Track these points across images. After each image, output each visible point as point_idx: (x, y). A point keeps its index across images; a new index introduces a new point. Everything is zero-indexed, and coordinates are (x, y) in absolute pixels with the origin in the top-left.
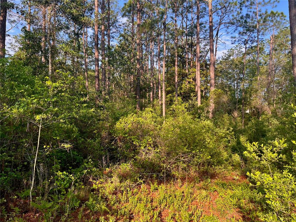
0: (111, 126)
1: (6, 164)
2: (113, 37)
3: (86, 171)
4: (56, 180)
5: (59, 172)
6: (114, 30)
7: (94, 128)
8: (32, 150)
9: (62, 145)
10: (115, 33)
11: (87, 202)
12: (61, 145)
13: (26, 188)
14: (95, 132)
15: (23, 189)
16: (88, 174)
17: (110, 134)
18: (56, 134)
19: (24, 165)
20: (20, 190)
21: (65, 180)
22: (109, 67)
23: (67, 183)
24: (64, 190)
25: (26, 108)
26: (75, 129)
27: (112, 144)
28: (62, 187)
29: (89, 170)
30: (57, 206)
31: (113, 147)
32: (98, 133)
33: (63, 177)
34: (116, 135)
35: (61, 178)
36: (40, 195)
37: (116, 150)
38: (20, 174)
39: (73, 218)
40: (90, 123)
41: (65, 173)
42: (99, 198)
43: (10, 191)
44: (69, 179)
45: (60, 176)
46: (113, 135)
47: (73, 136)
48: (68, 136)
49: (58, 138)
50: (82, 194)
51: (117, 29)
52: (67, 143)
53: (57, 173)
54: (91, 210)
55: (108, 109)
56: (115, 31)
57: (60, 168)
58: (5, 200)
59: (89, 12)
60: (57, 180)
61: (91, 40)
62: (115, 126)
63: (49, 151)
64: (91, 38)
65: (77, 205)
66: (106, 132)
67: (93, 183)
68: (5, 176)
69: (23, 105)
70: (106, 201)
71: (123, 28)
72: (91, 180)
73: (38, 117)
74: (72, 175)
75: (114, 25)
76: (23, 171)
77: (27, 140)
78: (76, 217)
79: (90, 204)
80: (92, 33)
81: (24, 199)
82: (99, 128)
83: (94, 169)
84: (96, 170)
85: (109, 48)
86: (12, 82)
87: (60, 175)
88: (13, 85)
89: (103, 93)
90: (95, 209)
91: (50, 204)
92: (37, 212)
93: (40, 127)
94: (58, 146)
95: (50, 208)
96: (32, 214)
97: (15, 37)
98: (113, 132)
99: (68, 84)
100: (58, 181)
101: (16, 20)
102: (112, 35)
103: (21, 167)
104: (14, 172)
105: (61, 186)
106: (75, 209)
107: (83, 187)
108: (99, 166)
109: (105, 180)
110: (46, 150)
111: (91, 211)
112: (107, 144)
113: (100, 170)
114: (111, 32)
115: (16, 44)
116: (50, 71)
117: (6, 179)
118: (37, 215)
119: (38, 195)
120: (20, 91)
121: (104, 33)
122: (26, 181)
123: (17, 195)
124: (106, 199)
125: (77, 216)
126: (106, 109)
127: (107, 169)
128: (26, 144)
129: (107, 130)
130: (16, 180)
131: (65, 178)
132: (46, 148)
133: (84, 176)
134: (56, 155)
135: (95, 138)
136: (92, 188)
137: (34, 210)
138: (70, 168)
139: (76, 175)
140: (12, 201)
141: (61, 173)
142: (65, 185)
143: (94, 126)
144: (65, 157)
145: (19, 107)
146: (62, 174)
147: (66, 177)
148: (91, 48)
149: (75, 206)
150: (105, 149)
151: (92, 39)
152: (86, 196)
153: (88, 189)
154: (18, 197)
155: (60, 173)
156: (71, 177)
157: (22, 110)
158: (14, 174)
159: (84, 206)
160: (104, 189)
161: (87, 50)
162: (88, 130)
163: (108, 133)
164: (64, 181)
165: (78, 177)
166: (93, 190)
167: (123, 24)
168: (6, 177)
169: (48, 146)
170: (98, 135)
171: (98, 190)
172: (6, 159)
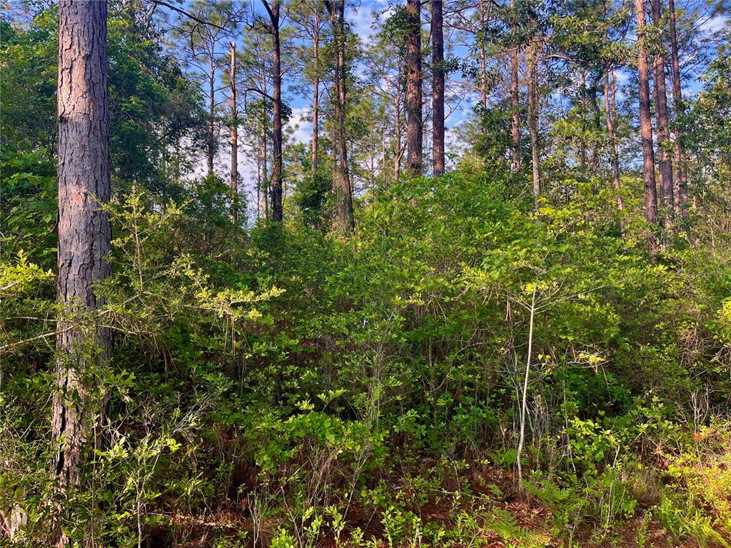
0: (708, 311)
1: (466, 388)
2: (688, 77)
3: (646, 426)
4: (571, 438)
5: (577, 419)
6: (687, 58)
7: (656, 316)
8: (514, 362)
9: (581, 356)
10: (691, 64)
11: (655, 506)
12: (577, 354)
13: (506, 446)
14: (660, 326)
15: (501, 446)
16: (649, 434)
17: (704, 334)
18: (566, 328)
19: (499, 396)
20: (493, 448)
21: (593, 441)
22: (682, 156)
23: (599, 450)
24: (592, 466)
25: (504, 269)
26: (614, 317)
27: (712, 360)
28: (586, 457)
29: (654, 426)
30: (582, 502)
31: (718, 370)
32: (668, 330)
33: (588, 434)
34: (726, 336)
35: (582, 435)
36: (539, 466)
37: (726, 379)
38: (492, 411)
39: (623, 539)
40: (644, 303)
41: (590, 423)
42: (690, 504)
43: (474, 447)
44: (603, 439)
45: (580, 429)
46: (715, 337)
47: (608, 335)
48: (593, 334)
49: (570, 338)
50: (640, 483)
51: (696, 53)
52: (592, 351)
53: (572, 421)
54: (668, 529)
55: (692, 266)
56: (691, 58)
57: (578, 411)
58: (467, 465)
59: (618, 31)
60: (573, 437)
61: (626, 98)
62: (718, 312)
63: (550, 367)
64: (624, 92)
65: (630, 507)
66: (691, 329)
67: (663, 460)
68: (464, 414)
69: (497, 262)
70: (708, 515)
71: (715, 46)
72: (660, 452)
73: (530, 288)
74: (608, 432)
75: (689, 43)
76: (499, 407)
77: (504, 339)
78: (629, 539)
79: (665, 515)
80: (627, 79)
81: (504, 469)
82: (670, 317)
83: (667, 424)
84: (670, 427)
85: (681, 106)
86: (469, 219)
87: (580, 426)
88: (470, 223)
89: (668, 225)
90: (681, 529)
91: (565, 494)
92: (533, 505)
93: (532, 311)
94: (570, 358)
95: (563, 502)
96: (524, 508)
97: (456, 129)
98: (714, 330)
99: (591, 209)
100: (576, 442)
101: (458, 94)
102: (684, 71)
103: (495, 398)
104: (481, 407)
105: (583, 455)
106: (624, 518)
107: (640, 466)
108: (680, 417)
109: (700, 456)
110: (543, 364)
111: (669, 532)
112: (696, 361)
113: (685, 429)
114: (681, 64)
115: (459, 144)
116: (536, 187)
117: (467, 420)
118: (536, 512)
119: (533, 466)
120: (485, 235)
121: (663, 71)
122: (505, 430)
123: (489, 459)
124: (708, 508)
125: (631, 537)
126: (686, 266)
127: (704, 428)
128: (502, 349)
129: (695, 322)
130: (483, 425)
131: (593, 436)
132: (543, 360)
133: (641, 439)
134: (566, 378)
135: (660, 344)
136: (663, 473)
137: (528, 498)
138: (602, 413)
139: (619, 434)
140: (479, 468)
141: (582, 423)
142: (594, 453)
143: (655, 312)
144: (585, 387)
145: (490, 267)
146: (584, 426)
147: (595, 435)
148: (627, 117)
149: (623, 511)
150: (693, 375)
151: (629, 93)
152: (649, 491)
153: (653, 473)
154: (492, 464)
155: (578, 422)
156: (608, 435)
157: (496, 275)
158: (481, 411)
159: (648, 515)
160: (699, 480)
161: (615, 124)
162: (639, 323)
163: (698, 330)
164: (590, 444)
165: (624, 439)
166: (667, 480)
167: (716, 35)
168: (467, 416)
169: (548, 357)
170: (668, 335)
171: (683, 481)
172: (465, 377)
